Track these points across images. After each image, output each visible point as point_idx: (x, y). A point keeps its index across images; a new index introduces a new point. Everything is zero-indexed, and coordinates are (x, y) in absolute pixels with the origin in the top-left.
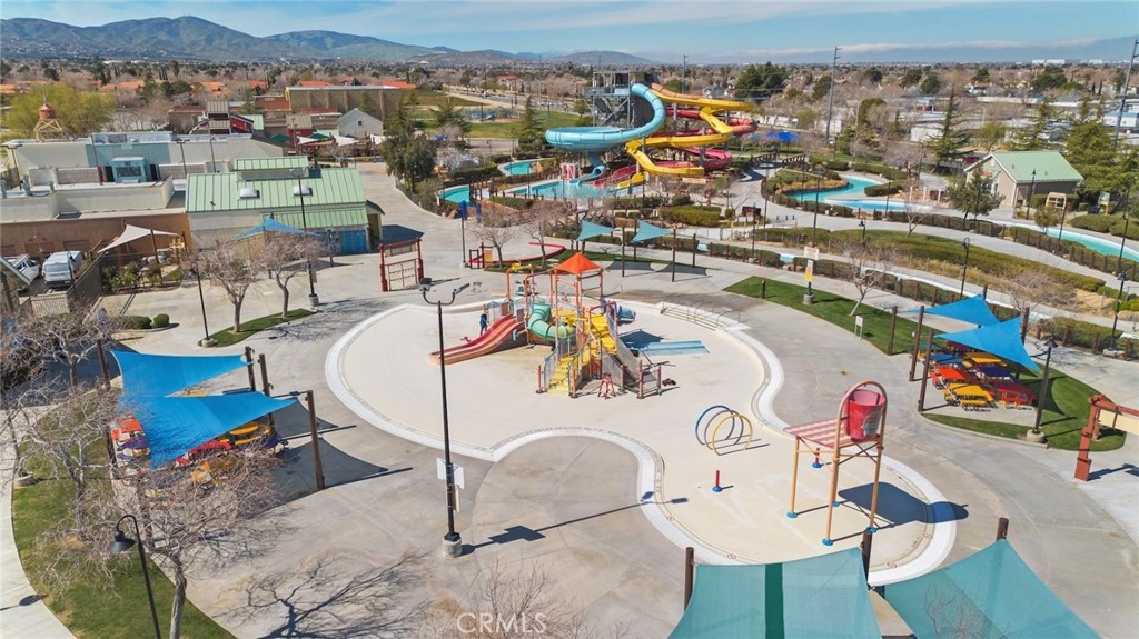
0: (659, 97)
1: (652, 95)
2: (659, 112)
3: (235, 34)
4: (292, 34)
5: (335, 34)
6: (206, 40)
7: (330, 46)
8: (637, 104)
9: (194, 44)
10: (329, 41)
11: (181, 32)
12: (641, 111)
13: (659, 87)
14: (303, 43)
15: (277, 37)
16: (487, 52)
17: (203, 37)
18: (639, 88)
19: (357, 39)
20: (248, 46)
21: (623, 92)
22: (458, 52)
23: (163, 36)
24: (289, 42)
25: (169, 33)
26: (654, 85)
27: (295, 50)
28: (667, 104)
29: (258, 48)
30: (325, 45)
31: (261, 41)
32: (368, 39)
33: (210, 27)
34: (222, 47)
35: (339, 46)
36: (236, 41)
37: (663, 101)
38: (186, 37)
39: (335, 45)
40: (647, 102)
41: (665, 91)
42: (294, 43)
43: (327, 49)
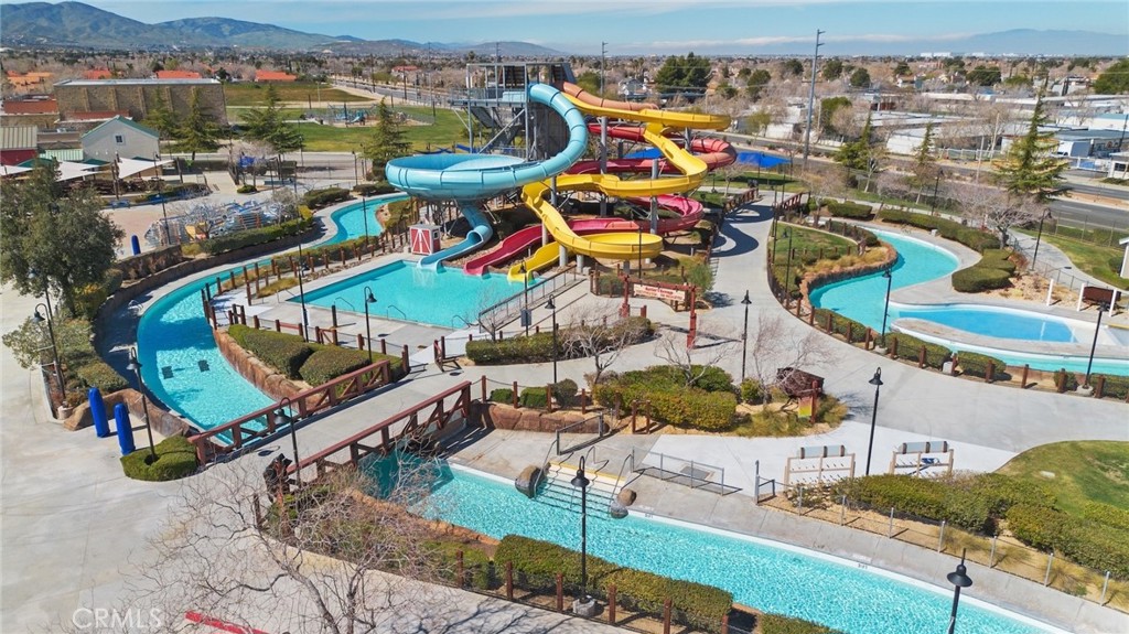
0: (577, 107)
1: (565, 103)
2: (577, 134)
3: (123, 20)
4: (186, 21)
5: (232, 20)
6: (91, 27)
7: (226, 33)
8: (540, 118)
9: (79, 31)
10: (226, 29)
11: (63, 19)
12: (546, 130)
13: (574, 88)
14: (198, 30)
15: (170, 25)
16: (393, 41)
17: (87, 24)
18: (542, 90)
19: (256, 26)
20: (137, 33)
21: (518, 97)
22: (363, 41)
23: (43, 22)
24: (183, 30)
25: (50, 19)
26: (567, 86)
27: (188, 38)
28: (589, 118)
29: (148, 35)
30: (222, 33)
31: (152, 27)
32: (268, 26)
33: (96, 13)
34: (110, 34)
35: (237, 33)
36: (124, 28)
37: (582, 112)
38: (70, 23)
39: (232, 33)
40: (557, 114)
41: (585, 95)
42: (188, 30)
43: (225, 36)
